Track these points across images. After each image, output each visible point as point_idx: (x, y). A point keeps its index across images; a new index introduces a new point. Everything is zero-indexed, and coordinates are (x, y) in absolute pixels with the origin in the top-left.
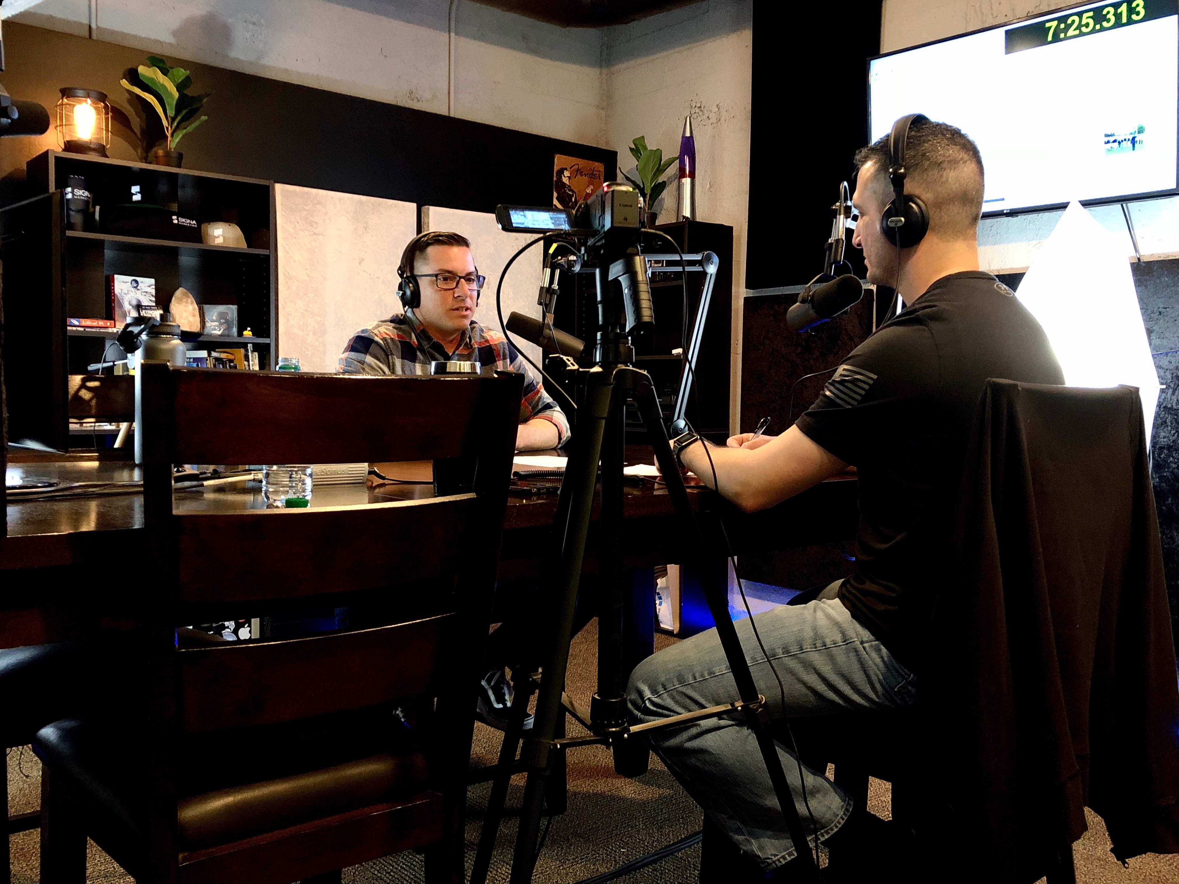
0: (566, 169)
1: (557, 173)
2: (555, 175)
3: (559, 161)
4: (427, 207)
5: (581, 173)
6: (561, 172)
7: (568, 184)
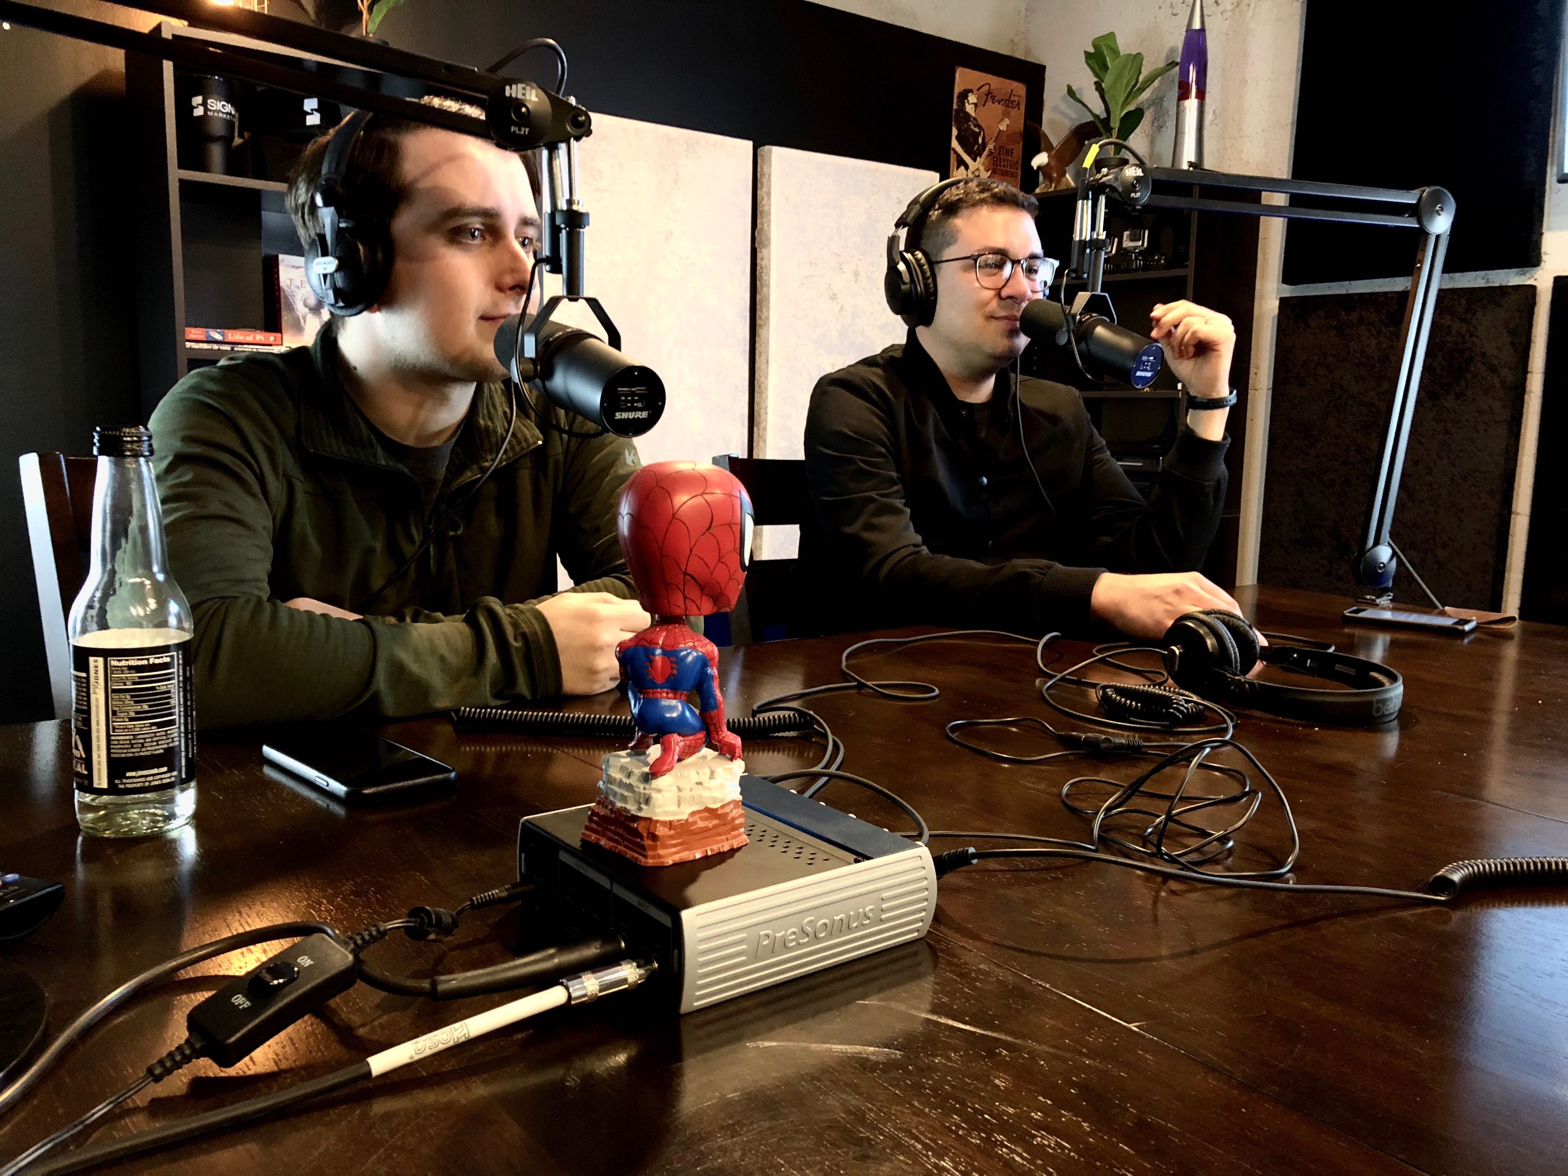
0: (971, 91)
1: (958, 97)
2: (955, 100)
3: (964, 78)
4: (767, 147)
5: (993, 97)
6: (964, 95)
7: (973, 114)
